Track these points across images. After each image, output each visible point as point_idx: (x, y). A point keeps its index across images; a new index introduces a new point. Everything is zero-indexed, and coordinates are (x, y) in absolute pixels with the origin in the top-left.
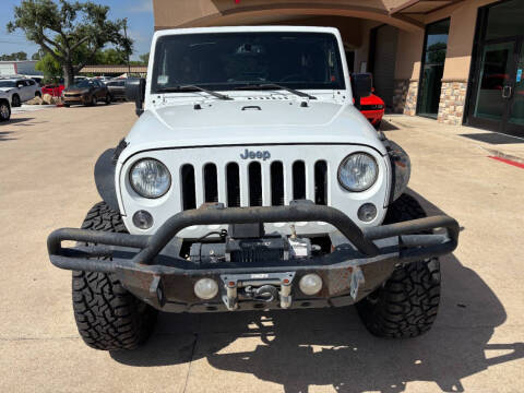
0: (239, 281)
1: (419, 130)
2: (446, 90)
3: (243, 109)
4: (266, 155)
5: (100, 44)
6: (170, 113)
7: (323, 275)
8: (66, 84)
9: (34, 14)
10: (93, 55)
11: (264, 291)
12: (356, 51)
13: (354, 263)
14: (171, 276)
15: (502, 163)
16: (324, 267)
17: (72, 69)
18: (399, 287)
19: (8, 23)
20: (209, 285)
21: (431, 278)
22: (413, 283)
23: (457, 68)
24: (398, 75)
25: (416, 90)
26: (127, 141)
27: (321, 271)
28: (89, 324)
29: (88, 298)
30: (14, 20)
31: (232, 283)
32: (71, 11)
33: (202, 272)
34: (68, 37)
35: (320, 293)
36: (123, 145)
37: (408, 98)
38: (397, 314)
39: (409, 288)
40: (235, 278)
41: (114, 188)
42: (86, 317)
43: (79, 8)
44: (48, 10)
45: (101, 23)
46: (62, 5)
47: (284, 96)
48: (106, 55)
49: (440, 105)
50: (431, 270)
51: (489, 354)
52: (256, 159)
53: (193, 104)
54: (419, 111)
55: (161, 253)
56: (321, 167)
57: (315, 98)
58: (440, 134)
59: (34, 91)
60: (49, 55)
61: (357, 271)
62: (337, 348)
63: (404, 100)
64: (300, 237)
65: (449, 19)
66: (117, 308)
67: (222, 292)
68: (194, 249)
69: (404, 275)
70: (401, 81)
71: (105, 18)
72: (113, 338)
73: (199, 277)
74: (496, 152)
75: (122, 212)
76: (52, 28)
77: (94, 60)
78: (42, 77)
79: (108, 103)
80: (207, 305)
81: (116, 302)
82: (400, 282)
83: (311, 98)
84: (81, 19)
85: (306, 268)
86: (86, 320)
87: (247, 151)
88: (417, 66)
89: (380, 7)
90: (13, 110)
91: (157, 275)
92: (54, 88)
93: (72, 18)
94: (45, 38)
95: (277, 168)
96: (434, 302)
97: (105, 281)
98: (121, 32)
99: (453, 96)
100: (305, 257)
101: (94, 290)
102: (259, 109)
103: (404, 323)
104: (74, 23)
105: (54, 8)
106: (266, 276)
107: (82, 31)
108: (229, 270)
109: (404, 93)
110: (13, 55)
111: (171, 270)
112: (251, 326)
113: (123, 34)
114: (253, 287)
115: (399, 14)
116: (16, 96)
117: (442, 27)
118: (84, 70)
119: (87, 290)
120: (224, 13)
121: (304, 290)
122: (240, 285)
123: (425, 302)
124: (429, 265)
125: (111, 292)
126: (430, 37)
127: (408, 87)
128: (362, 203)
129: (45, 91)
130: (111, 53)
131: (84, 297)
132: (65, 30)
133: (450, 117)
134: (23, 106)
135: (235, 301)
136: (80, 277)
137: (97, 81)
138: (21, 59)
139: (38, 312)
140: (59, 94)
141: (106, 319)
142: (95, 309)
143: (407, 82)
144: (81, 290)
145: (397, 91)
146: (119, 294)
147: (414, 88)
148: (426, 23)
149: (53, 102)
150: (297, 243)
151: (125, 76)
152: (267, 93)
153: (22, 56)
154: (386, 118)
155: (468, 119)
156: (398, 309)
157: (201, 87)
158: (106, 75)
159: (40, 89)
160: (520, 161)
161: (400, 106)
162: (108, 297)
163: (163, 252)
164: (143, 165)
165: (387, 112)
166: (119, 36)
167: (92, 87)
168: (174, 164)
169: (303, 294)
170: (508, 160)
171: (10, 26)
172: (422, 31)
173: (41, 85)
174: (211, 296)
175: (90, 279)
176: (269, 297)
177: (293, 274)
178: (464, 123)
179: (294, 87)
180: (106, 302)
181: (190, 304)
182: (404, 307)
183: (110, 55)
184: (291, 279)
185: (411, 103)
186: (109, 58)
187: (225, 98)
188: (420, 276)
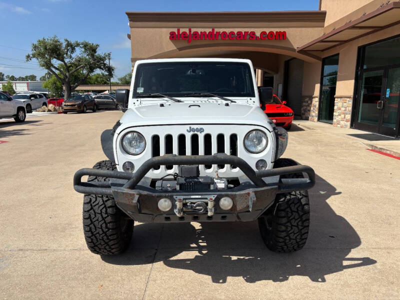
0: (184, 199)
1: (319, 131)
2: (338, 103)
3: (190, 107)
4: (201, 130)
5: (91, 69)
6: (144, 110)
7: (233, 198)
8: (65, 98)
9: (46, 49)
10: (86, 78)
11: (199, 205)
12: (275, 76)
13: (251, 190)
14: (145, 195)
15: (376, 153)
16: (234, 193)
17: (71, 87)
18: (283, 214)
19: (27, 55)
20: (167, 203)
21: (303, 208)
22: (292, 212)
23: (345, 88)
24: (305, 93)
25: (317, 104)
26: (120, 122)
27: (232, 195)
28: (92, 233)
29: (93, 216)
30: (31, 53)
31: (180, 200)
32: (72, 47)
33: (163, 194)
34: (69, 65)
35: (231, 209)
36: (118, 124)
37: (312, 109)
38: (283, 232)
39: (290, 214)
40: (182, 197)
41: (112, 149)
42: (90, 228)
43: (78, 45)
44: (56, 46)
45: (93, 56)
46: (66, 43)
47: (216, 100)
48: (94, 78)
49: (334, 114)
50: (303, 203)
51: (345, 263)
52: (196, 132)
53: (159, 104)
54: (320, 118)
55: (138, 184)
56: (234, 138)
57: (235, 102)
58: (334, 134)
59: (42, 102)
60: (54, 77)
61: (252, 195)
62: (247, 258)
63: (309, 111)
64: (221, 179)
65: (338, 54)
66: (109, 223)
67: (174, 206)
68: (158, 184)
69: (286, 206)
70: (308, 97)
71: (95, 52)
72: (106, 243)
73: (161, 197)
74: (372, 146)
75: (117, 163)
76: (58, 59)
77: (85, 81)
78: (47, 93)
79: (94, 111)
80: (165, 216)
81: (109, 219)
82: (284, 210)
83: (232, 102)
84: (79, 53)
85: (223, 193)
86: (90, 230)
87: (190, 127)
88: (318, 87)
89: (290, 47)
90: (27, 115)
91: (137, 194)
92: (56, 100)
93: (72, 52)
94: (52, 65)
95: (208, 138)
96: (306, 224)
97: (103, 206)
98: (107, 62)
99: (343, 107)
100: (223, 189)
101: (96, 211)
102: (199, 106)
103: (287, 238)
104: (73, 55)
105: (60, 45)
106: (200, 197)
107: (79, 61)
108: (179, 194)
109: (309, 105)
110: (27, 77)
111: (145, 193)
112: (192, 245)
113: (108, 64)
114: (192, 203)
115: (303, 51)
116: (29, 105)
117: (334, 60)
118: (78, 88)
119: (92, 211)
120: (180, 49)
121: (222, 207)
122: (184, 202)
123: (300, 223)
124: (302, 200)
125: (106, 213)
126: (326, 67)
127: (312, 102)
128: (259, 159)
129: (50, 103)
130: (98, 76)
131: (90, 215)
132: (67, 61)
133: (342, 123)
134: (34, 113)
135: (181, 210)
136: (88, 203)
137: (87, 96)
138: (32, 80)
139: (54, 236)
140: (60, 104)
141: (102, 230)
142: (96, 223)
143: (311, 98)
144: (88, 211)
145: (304, 104)
146: (112, 214)
147: (316, 102)
148: (323, 57)
149: (55, 110)
150: (219, 181)
151: (107, 92)
152: (206, 99)
153: (33, 78)
154: (295, 123)
155: (354, 124)
156: (283, 228)
157: (165, 95)
158: (93, 91)
159: (47, 101)
160: (388, 152)
161: (306, 115)
162: (105, 216)
163: (140, 184)
164: (129, 135)
165: (296, 119)
166: (105, 64)
167: (84, 100)
168: (148, 135)
169: (222, 209)
170: (380, 151)
171: (28, 57)
172: (320, 63)
173: (47, 98)
174: (168, 210)
175: (95, 204)
176: (201, 210)
177: (216, 196)
178: (352, 126)
179: (222, 95)
180: (103, 219)
181: (155, 215)
182: (287, 227)
183: (97, 78)
184: (214, 198)
185: (314, 112)
186: (96, 80)
187: (179, 101)
188: (296, 206)
